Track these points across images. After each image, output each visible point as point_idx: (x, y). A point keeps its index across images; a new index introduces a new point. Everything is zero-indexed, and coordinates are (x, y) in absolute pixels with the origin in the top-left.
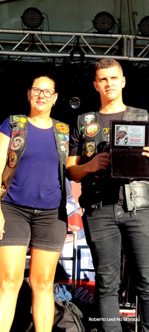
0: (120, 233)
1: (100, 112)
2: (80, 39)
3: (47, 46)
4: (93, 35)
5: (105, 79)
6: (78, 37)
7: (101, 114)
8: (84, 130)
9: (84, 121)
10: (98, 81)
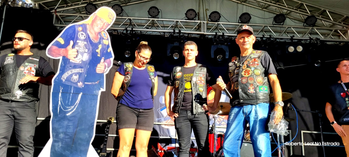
0: (190, 124)
1: (184, 66)
2: (178, 23)
3: (161, 26)
4: (185, 21)
5: (188, 50)
6: (177, 22)
7: (184, 68)
8: (175, 75)
9: (176, 70)
10: (185, 50)
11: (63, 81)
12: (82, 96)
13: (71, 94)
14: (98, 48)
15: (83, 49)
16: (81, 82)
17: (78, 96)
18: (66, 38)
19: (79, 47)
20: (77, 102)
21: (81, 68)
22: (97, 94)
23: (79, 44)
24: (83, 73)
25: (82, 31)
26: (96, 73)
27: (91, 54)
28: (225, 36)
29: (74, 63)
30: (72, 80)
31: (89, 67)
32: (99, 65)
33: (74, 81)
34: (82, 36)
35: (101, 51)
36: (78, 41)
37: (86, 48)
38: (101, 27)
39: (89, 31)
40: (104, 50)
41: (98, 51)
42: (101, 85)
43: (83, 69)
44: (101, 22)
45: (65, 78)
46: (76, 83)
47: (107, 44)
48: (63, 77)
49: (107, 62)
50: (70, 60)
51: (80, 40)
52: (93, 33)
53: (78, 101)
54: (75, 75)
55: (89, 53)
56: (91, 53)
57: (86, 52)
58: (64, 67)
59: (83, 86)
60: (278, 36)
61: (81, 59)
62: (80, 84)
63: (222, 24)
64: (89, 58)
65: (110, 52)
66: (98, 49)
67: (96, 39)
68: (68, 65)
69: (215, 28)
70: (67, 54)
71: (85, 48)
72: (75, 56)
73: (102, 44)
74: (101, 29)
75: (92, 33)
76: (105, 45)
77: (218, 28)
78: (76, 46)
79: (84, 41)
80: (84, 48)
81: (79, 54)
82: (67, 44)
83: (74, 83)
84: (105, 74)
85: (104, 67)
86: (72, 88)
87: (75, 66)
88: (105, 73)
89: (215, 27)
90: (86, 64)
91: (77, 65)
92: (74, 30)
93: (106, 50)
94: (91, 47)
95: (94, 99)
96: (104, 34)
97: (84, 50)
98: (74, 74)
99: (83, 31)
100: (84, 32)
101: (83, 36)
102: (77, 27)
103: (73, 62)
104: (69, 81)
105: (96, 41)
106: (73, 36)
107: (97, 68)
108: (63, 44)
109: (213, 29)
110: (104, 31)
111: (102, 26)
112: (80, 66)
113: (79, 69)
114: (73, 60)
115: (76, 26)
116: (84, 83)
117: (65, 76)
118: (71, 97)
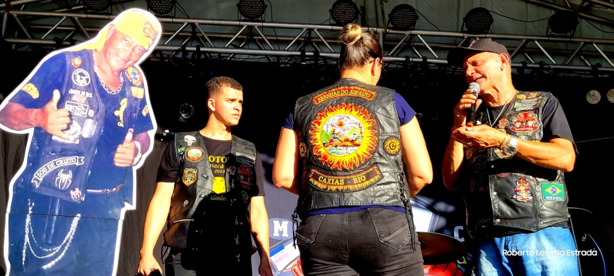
4: (330, 27)
11: (35, 187)
12: (80, 224)
13: (55, 218)
14: (118, 107)
15: (84, 109)
16: (77, 189)
17: (71, 223)
18: (44, 84)
19: (73, 104)
20: (67, 237)
21: (79, 154)
22: (116, 216)
23: (74, 98)
24: (82, 168)
25: (80, 67)
26: (115, 165)
27: (101, 121)
28: (431, 65)
29: (63, 144)
30: (58, 183)
31: (96, 151)
32: (120, 148)
33: (61, 187)
34: (80, 79)
35: (125, 113)
36: (71, 91)
37: (91, 108)
38: (125, 58)
39: (98, 66)
40: (133, 112)
41: (119, 113)
42: (125, 196)
43: (83, 158)
44: (127, 44)
45: (41, 179)
46: (67, 192)
47: (140, 96)
48: (35, 176)
49: (140, 139)
50: (52, 135)
51: (77, 88)
52: (108, 71)
53: (70, 235)
54: (64, 172)
55: (97, 120)
56: (102, 118)
57: (90, 118)
58: (39, 152)
59: (83, 199)
60: (562, 65)
61: (78, 134)
62: (76, 194)
63: (422, 35)
64: (97, 132)
65: (148, 115)
66: (119, 110)
67: (115, 84)
68: (48, 149)
69: (404, 44)
70: (46, 122)
71: (88, 106)
72: (65, 126)
73: (129, 98)
74: (126, 62)
75: (103, 71)
76: (136, 99)
77: (412, 44)
78: (67, 102)
79: (87, 91)
80: (85, 107)
81: (74, 121)
82: (46, 97)
83: (62, 191)
84: (135, 169)
85: (132, 152)
86: (56, 204)
87: (65, 151)
88: (135, 165)
89: (404, 42)
90: (91, 145)
91: (68, 147)
92: (64, 65)
93: (138, 111)
94: (102, 105)
95: (107, 230)
96: (135, 74)
97: (85, 111)
98: (62, 170)
99: (82, 66)
100: (86, 70)
101: (84, 78)
102: (70, 58)
103: (59, 140)
104: (49, 187)
105: (113, 91)
106: (60, 80)
107: (117, 155)
108: (37, 99)
109: (400, 47)
110: (133, 67)
111: (128, 54)
112: (77, 151)
113: (74, 157)
114: (60, 137)
115: (67, 56)
116: (84, 192)
117: (41, 174)
118: (53, 225)
